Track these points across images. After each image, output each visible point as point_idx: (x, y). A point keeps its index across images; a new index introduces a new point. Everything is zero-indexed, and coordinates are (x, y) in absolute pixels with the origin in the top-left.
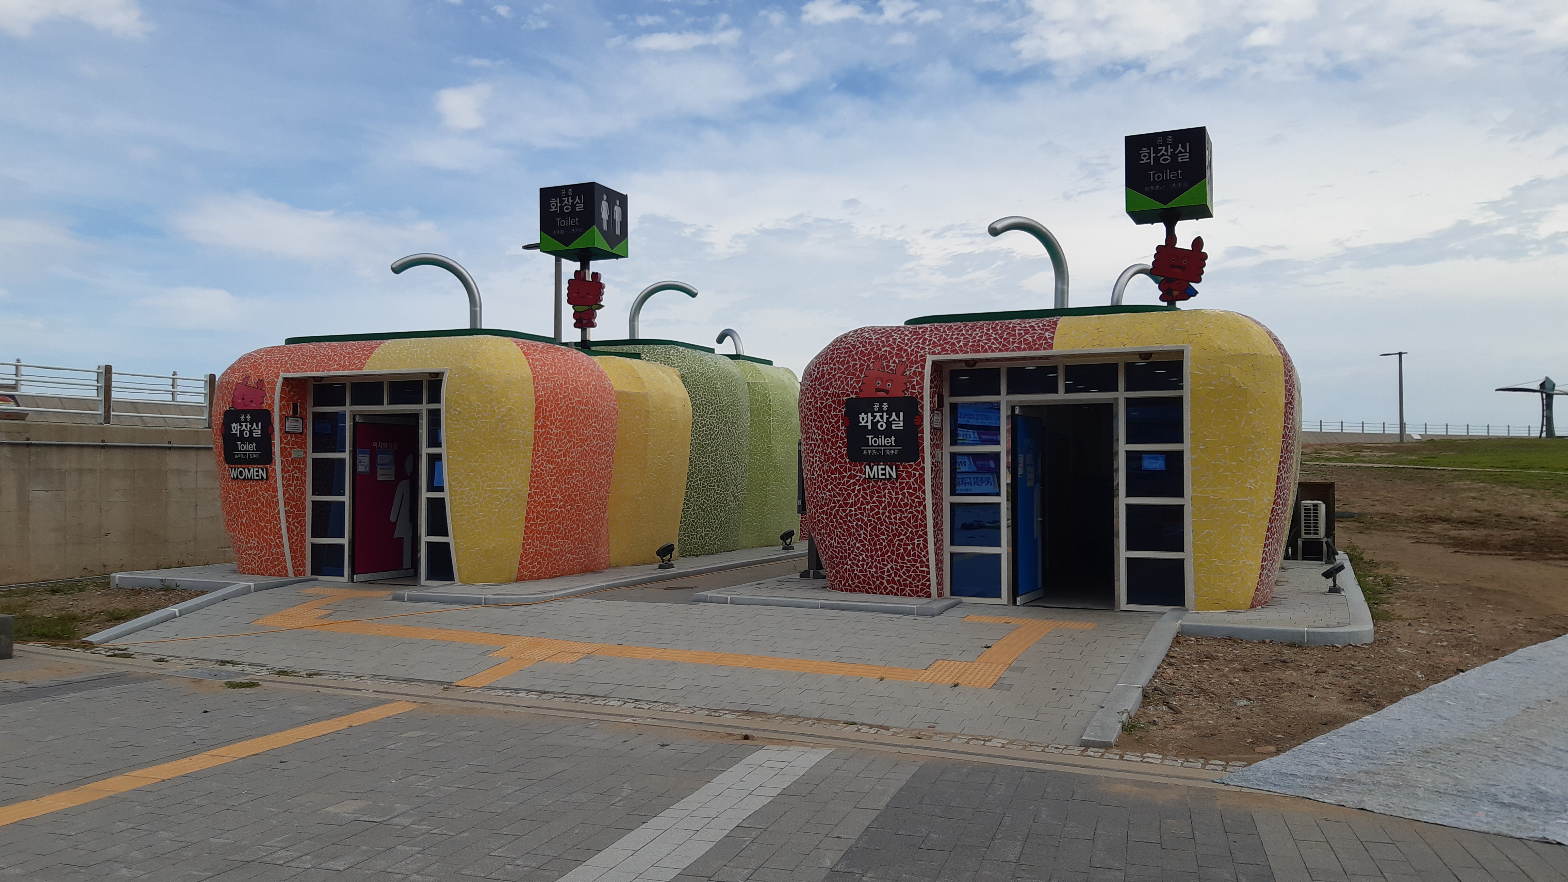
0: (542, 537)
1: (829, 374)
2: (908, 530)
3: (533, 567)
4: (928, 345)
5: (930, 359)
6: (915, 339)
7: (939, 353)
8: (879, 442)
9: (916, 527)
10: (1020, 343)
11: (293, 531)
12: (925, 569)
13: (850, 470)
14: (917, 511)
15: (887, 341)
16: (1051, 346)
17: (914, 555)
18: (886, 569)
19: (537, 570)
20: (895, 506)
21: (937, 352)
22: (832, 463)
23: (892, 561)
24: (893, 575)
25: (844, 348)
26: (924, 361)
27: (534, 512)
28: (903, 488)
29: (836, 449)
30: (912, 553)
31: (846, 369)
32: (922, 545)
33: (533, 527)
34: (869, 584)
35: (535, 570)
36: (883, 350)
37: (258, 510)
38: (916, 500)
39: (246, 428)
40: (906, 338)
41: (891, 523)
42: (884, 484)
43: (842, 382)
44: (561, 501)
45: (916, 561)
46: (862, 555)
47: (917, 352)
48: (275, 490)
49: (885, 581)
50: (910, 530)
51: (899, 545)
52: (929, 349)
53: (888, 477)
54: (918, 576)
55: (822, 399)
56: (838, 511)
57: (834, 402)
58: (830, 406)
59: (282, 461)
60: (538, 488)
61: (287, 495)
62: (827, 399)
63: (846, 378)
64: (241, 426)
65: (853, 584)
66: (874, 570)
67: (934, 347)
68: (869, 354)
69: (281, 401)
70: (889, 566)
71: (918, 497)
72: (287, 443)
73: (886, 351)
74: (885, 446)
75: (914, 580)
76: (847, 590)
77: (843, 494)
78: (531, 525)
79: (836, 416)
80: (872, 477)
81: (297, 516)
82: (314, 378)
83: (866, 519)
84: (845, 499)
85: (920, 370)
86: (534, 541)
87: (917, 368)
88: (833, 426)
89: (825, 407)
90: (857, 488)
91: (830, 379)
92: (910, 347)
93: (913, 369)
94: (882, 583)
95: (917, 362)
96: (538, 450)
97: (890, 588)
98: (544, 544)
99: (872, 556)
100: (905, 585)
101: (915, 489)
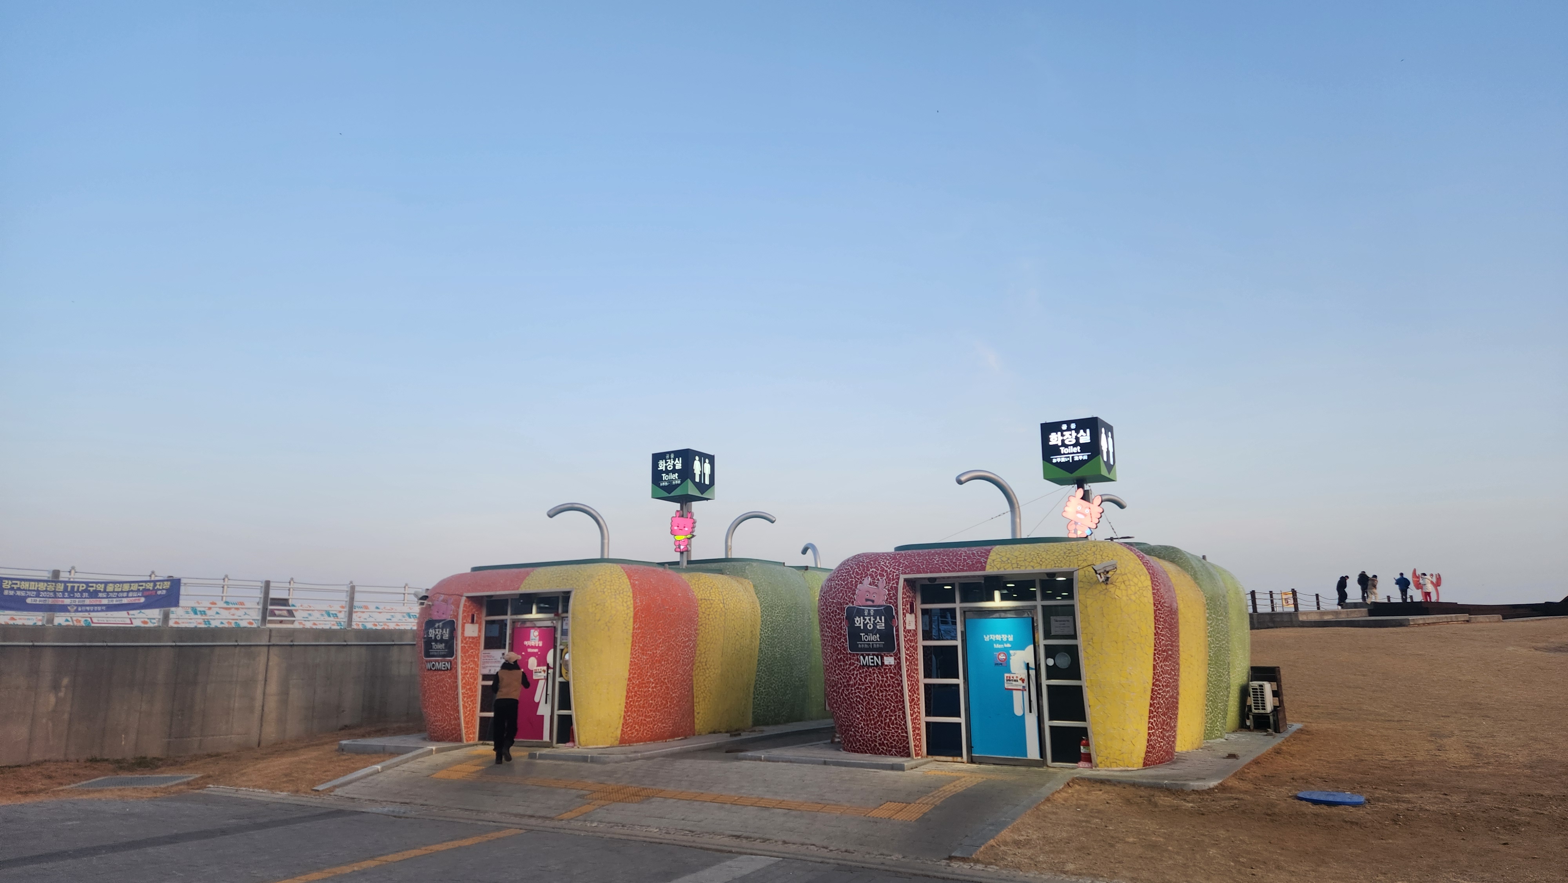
0: (638, 711)
1: (835, 588)
2: (891, 705)
3: (632, 733)
4: (902, 567)
5: (902, 577)
6: (893, 563)
7: (909, 573)
8: (868, 638)
9: (896, 702)
10: (963, 566)
11: (467, 707)
12: (904, 734)
13: (850, 659)
14: (897, 690)
15: (874, 564)
16: (984, 569)
17: (897, 723)
18: (878, 735)
19: (635, 736)
20: (881, 686)
21: (907, 572)
22: (838, 654)
23: (881, 728)
24: (883, 739)
25: (846, 569)
26: (898, 579)
27: (632, 692)
28: (886, 673)
29: (840, 643)
30: (895, 722)
31: (846, 585)
32: (901, 716)
33: (632, 703)
34: (866, 746)
35: (633, 736)
36: (871, 570)
37: (443, 692)
38: (896, 682)
39: (439, 632)
40: (888, 562)
41: (879, 699)
42: (874, 670)
43: (843, 594)
44: (653, 683)
45: (898, 728)
46: (861, 724)
47: (894, 572)
48: (456, 677)
49: (877, 744)
50: (893, 704)
51: (886, 716)
52: (902, 570)
53: (876, 664)
54: (900, 740)
55: (830, 606)
56: (843, 690)
57: (838, 608)
58: (836, 611)
59: (462, 656)
60: (635, 673)
61: (464, 681)
62: (834, 606)
63: (846, 591)
64: (436, 631)
65: (856, 746)
66: (870, 735)
67: (905, 569)
68: (862, 573)
69: (463, 614)
70: (879, 733)
71: (897, 680)
72: (466, 643)
73: (873, 571)
74: (873, 641)
75: (898, 742)
76: (852, 751)
77: (846, 677)
78: (630, 701)
79: (840, 619)
80: (865, 664)
81: (470, 697)
82: (488, 596)
83: (862, 696)
84: (848, 681)
85: (895, 585)
86: (632, 713)
87: (894, 584)
88: (838, 626)
89: (832, 612)
90: (856, 673)
91: (836, 591)
92: (889, 569)
93: (891, 585)
94: (875, 745)
95: (893, 580)
96: (636, 646)
97: (881, 750)
98: (640, 716)
99: (868, 725)
100: (892, 747)
101: (894, 674)
